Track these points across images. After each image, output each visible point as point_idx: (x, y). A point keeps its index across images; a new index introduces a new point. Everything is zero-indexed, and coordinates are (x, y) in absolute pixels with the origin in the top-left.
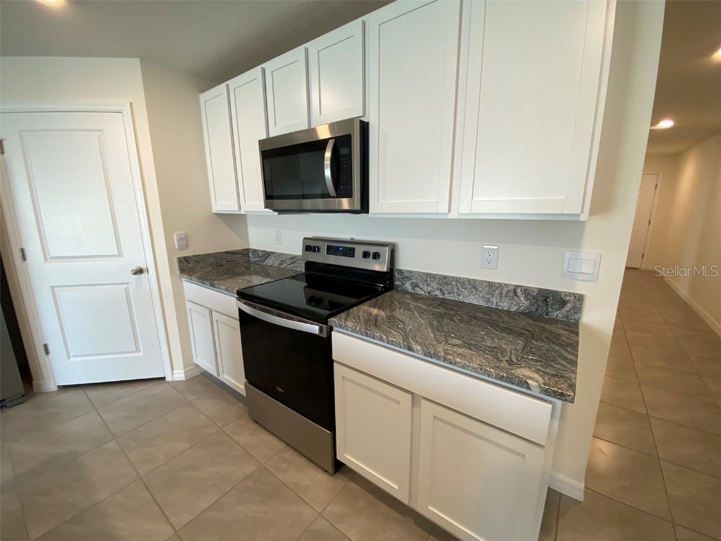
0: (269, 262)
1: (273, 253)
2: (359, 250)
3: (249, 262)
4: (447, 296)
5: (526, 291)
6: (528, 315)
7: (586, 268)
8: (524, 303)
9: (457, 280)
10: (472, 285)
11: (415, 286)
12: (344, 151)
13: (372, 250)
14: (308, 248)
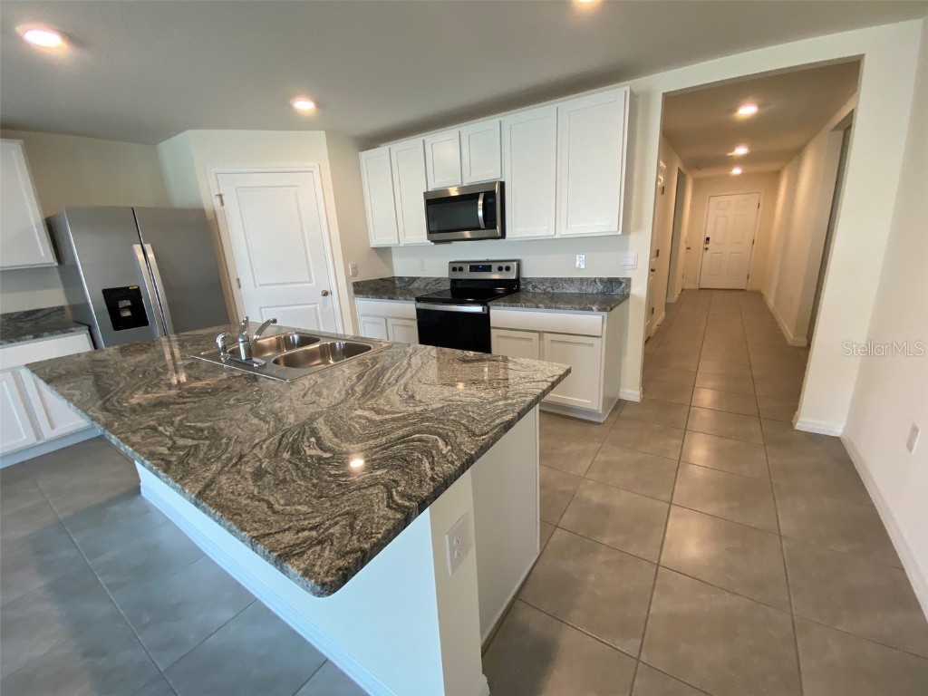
0: (416, 285)
1: (418, 278)
2: (495, 267)
3: (395, 288)
4: (555, 291)
5: (601, 280)
6: (603, 293)
7: (631, 261)
8: (600, 287)
9: (561, 279)
10: (571, 281)
11: (534, 287)
12: (490, 200)
13: (504, 265)
14: (454, 269)
